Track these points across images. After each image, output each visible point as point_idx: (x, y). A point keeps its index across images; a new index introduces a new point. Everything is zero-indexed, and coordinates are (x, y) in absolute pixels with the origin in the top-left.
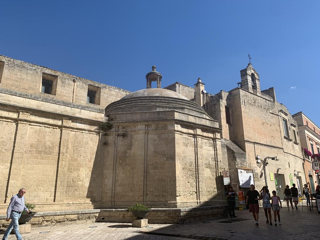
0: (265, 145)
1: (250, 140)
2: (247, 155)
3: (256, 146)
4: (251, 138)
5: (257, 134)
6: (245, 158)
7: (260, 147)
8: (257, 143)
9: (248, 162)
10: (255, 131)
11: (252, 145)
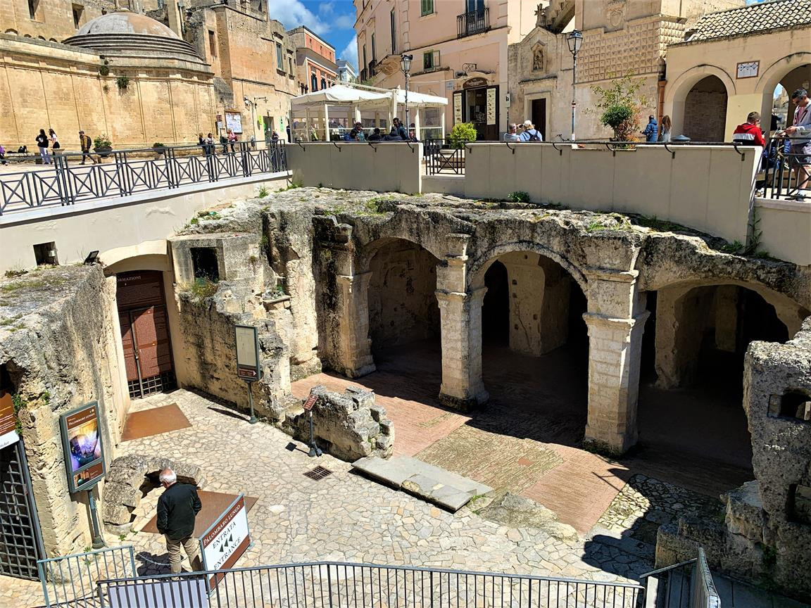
0: (254, 82)
1: (237, 77)
2: (234, 96)
3: (244, 83)
4: (238, 75)
5: (245, 69)
6: (233, 99)
7: (248, 84)
8: (245, 81)
9: (235, 103)
10: (243, 65)
11: (240, 83)
